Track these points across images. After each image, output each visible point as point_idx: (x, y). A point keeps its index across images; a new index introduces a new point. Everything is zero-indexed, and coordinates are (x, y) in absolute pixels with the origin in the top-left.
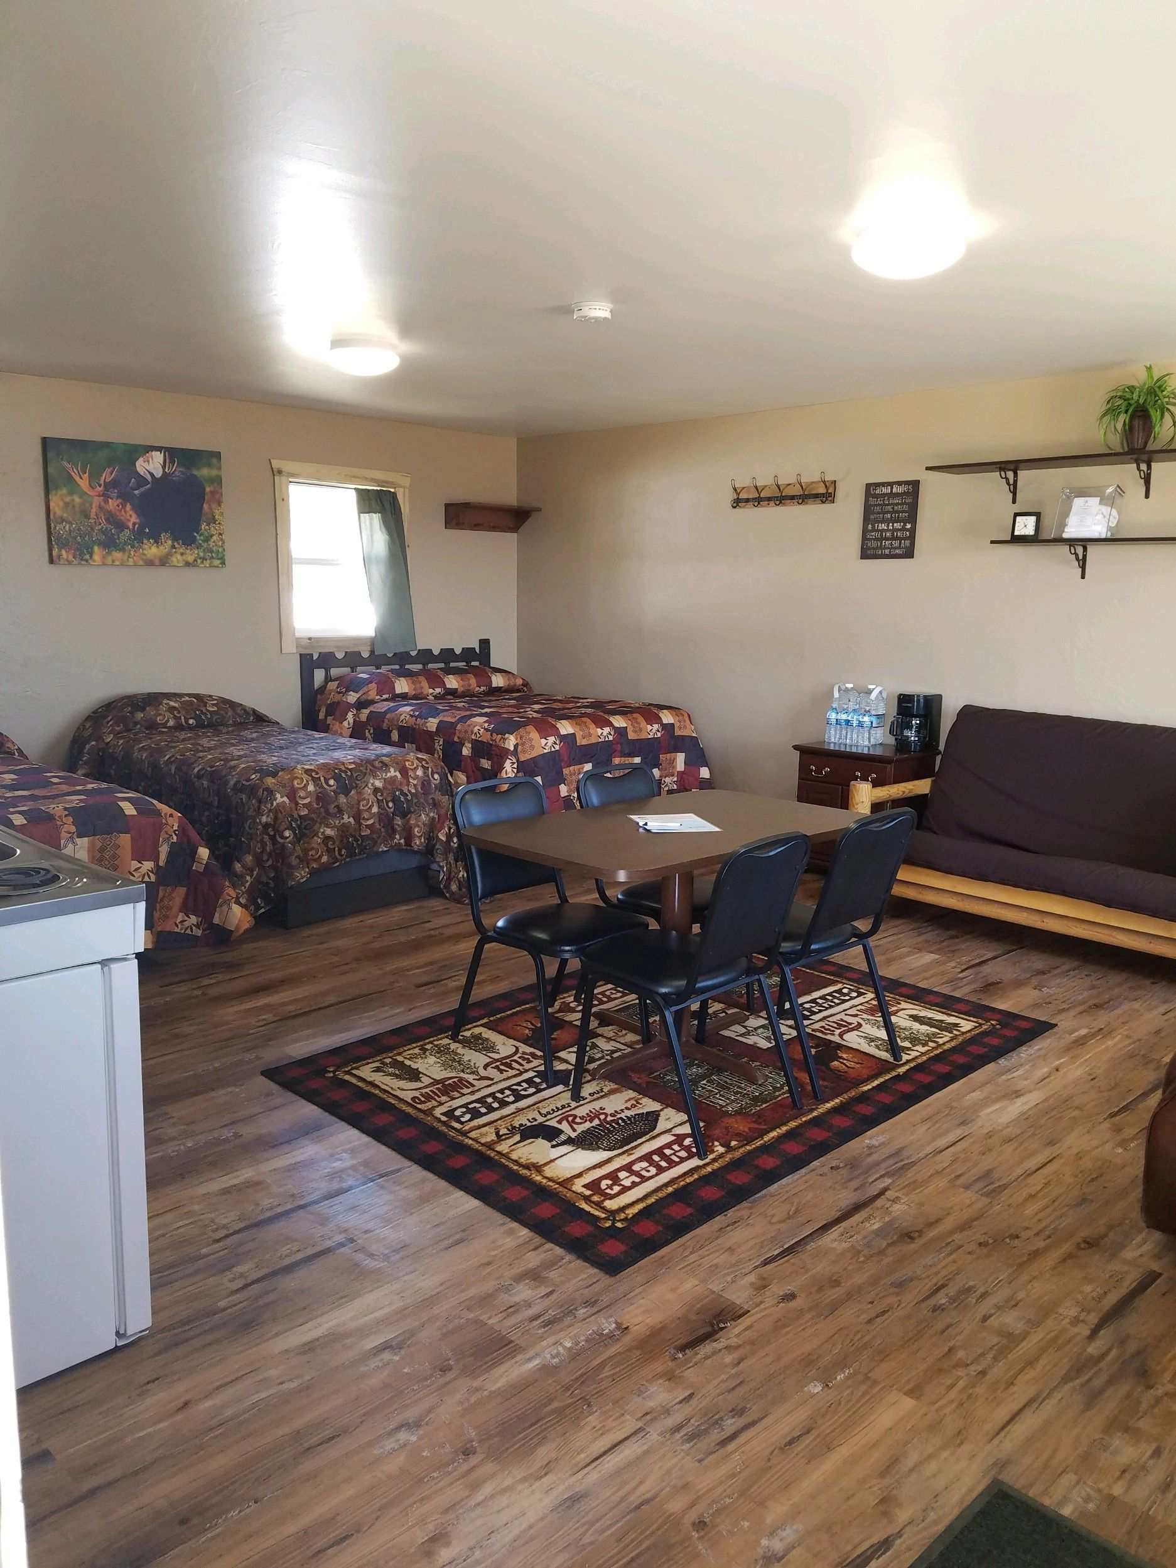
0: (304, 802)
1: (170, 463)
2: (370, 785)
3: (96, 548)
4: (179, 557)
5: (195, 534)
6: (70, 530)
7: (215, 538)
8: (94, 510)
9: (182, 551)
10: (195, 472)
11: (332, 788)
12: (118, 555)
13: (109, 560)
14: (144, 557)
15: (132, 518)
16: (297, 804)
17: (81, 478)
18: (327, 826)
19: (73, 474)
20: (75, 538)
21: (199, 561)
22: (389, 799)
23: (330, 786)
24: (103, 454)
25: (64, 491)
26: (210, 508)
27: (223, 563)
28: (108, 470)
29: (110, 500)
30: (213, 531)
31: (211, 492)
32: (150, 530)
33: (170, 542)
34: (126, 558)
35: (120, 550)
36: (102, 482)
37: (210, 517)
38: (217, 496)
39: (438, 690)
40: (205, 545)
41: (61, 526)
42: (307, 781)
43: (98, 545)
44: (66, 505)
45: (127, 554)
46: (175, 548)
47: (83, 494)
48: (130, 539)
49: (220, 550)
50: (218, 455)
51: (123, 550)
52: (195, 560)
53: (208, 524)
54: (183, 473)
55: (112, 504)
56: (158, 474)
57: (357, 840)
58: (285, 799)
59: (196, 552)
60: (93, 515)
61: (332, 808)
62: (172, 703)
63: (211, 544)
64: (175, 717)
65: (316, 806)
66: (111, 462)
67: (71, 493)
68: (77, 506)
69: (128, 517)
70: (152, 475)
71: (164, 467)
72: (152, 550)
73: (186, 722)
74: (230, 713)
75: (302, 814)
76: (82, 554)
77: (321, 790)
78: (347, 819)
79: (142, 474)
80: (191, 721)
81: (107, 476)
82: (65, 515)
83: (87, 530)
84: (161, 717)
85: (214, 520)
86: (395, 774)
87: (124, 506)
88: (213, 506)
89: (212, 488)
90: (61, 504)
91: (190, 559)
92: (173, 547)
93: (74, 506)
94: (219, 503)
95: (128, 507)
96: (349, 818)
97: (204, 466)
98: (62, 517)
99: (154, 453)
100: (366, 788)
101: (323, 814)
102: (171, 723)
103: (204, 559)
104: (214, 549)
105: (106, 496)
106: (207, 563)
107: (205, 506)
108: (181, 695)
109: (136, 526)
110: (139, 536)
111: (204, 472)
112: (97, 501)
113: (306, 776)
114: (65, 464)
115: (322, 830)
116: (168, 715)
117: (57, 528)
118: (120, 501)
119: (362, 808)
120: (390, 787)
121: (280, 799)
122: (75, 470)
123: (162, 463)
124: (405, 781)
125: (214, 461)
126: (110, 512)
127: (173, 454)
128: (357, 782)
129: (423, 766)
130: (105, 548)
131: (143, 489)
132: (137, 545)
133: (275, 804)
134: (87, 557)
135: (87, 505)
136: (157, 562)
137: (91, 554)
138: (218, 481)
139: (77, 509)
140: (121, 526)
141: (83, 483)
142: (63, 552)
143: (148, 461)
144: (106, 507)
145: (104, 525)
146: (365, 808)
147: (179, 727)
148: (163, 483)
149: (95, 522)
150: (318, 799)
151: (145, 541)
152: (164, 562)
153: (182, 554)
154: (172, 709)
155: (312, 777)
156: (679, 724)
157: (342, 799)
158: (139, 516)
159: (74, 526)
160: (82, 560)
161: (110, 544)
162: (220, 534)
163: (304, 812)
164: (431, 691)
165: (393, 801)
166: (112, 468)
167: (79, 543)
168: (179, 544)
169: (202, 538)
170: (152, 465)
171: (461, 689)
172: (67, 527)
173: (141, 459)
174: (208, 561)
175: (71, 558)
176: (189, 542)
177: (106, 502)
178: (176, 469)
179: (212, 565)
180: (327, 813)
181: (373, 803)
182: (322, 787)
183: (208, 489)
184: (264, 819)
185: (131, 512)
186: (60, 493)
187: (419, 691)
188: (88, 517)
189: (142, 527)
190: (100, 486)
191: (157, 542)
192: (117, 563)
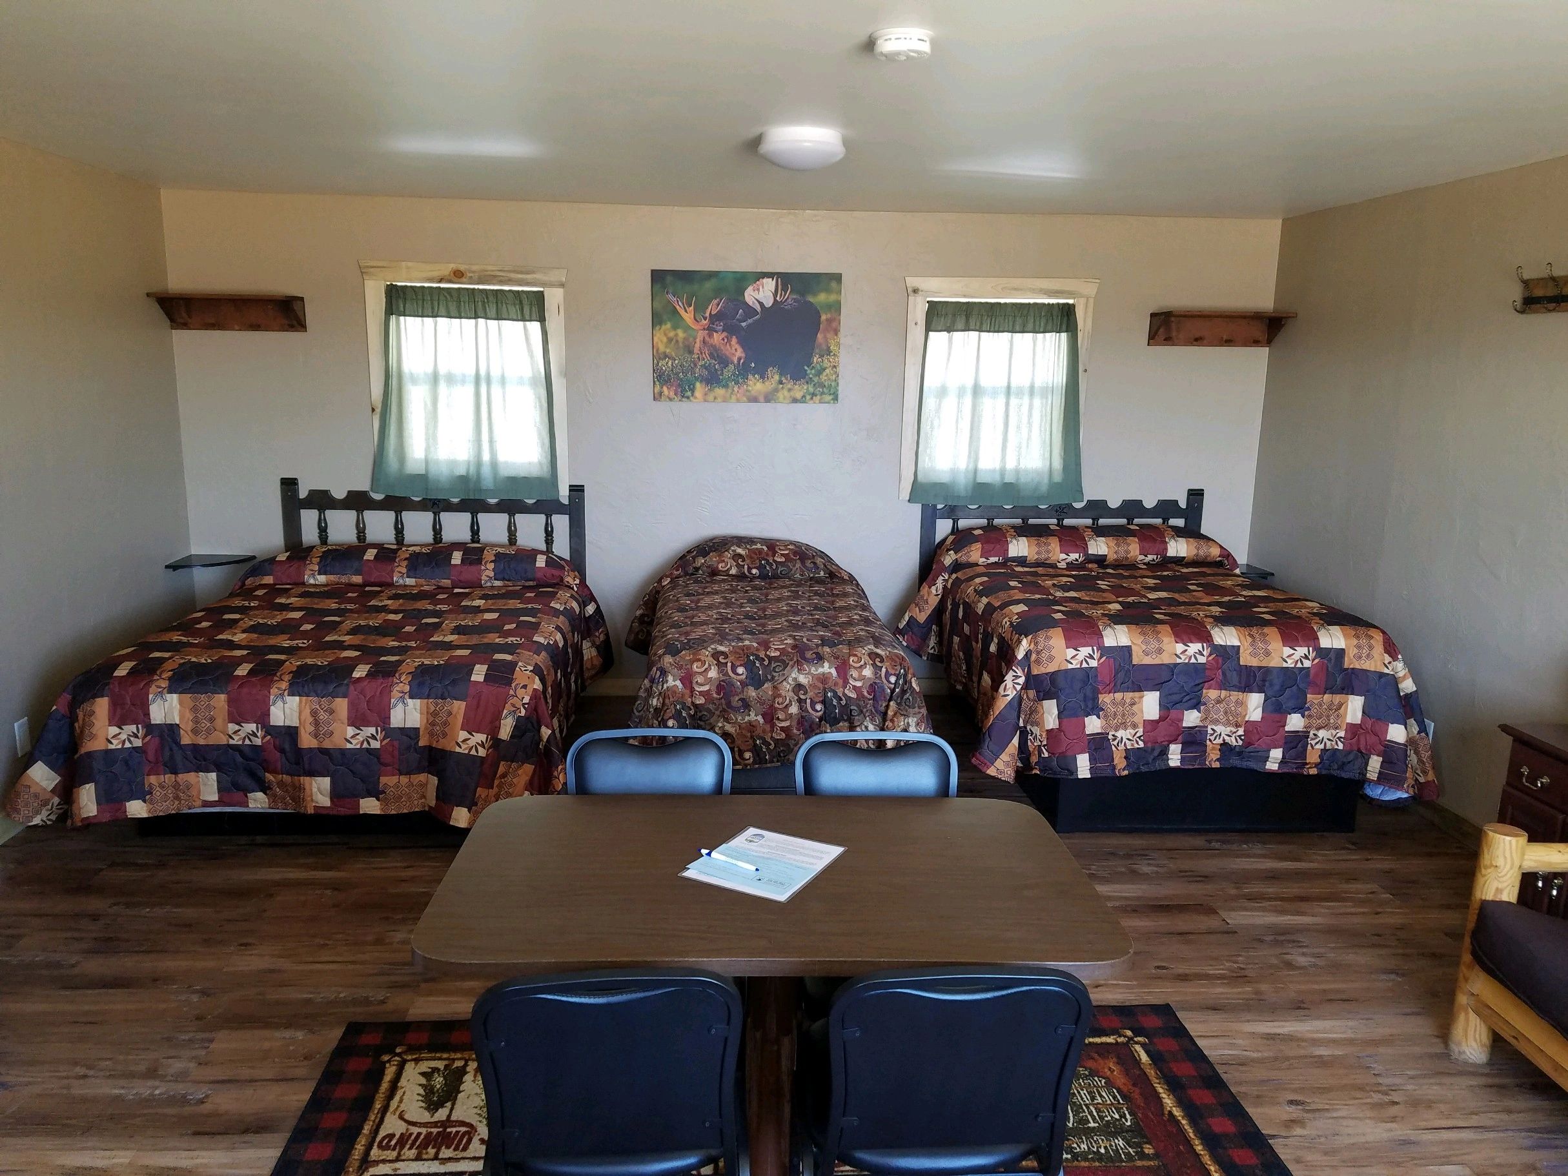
0: (701, 689)
1: (782, 290)
2: (790, 680)
3: (698, 385)
4: (786, 392)
5: (806, 368)
6: (672, 365)
7: (827, 371)
8: (697, 345)
9: (789, 386)
10: (811, 299)
11: (739, 677)
12: (720, 392)
13: (711, 397)
14: (748, 394)
15: (736, 352)
16: (692, 690)
17: (686, 311)
18: (727, 720)
19: (678, 307)
20: (677, 374)
21: (808, 397)
22: (817, 700)
23: (738, 674)
24: (709, 285)
25: (669, 325)
26: (825, 338)
27: (836, 399)
28: (715, 302)
29: (715, 334)
30: (826, 364)
31: (827, 320)
32: (756, 364)
33: (777, 377)
34: (728, 395)
35: (724, 386)
36: (707, 315)
37: (825, 347)
38: (834, 325)
39: (1074, 556)
40: (816, 379)
41: (664, 362)
42: (710, 665)
43: (701, 382)
44: (670, 340)
45: (730, 391)
46: (781, 384)
47: (687, 328)
48: (734, 374)
49: (833, 384)
50: (838, 278)
51: (726, 386)
52: (804, 396)
53: (821, 356)
54: (795, 300)
55: (717, 338)
56: (769, 303)
57: (768, 744)
58: (678, 683)
59: (805, 388)
60: (696, 350)
61: (735, 701)
62: (740, 551)
63: (823, 377)
64: (738, 565)
65: (715, 695)
66: (718, 293)
67: (675, 328)
68: (680, 340)
69: (734, 351)
70: (761, 304)
71: (775, 295)
72: (756, 386)
73: (749, 571)
74: (798, 565)
75: (698, 703)
76: (683, 391)
77: (724, 678)
78: (755, 717)
79: (751, 304)
80: (754, 571)
81: (713, 308)
82: (668, 351)
83: (690, 365)
84: (723, 564)
85: (829, 352)
86: (829, 671)
87: (729, 341)
88: (829, 336)
89: (829, 316)
90: (665, 340)
91: (799, 395)
92: (781, 382)
93: (677, 341)
94: (836, 332)
95: (734, 340)
96: (756, 715)
97: (822, 291)
98: (665, 353)
99: (765, 280)
100: (784, 683)
101: (724, 706)
102: (733, 571)
103: (813, 395)
104: (826, 384)
105: (710, 330)
106: (817, 399)
107: (820, 336)
108: (751, 541)
109: (742, 361)
110: (744, 372)
111: (821, 298)
112: (701, 335)
113: (711, 659)
114: (670, 296)
115: (720, 725)
116: (731, 562)
117: (660, 364)
118: (725, 334)
119: (777, 705)
120: (821, 686)
121: (672, 682)
122: (680, 303)
123: (773, 291)
124: (841, 682)
125: (834, 284)
126: (713, 346)
127: (785, 280)
128: (775, 674)
129: (874, 665)
130: (707, 384)
131: (750, 321)
132: (741, 381)
133: (665, 686)
134: (689, 393)
135: (691, 339)
136: (761, 398)
137: (693, 391)
138: (836, 307)
139: (681, 345)
140: (724, 362)
141: (688, 316)
142: (665, 389)
143: (758, 290)
144: (711, 341)
145: (707, 360)
146: (781, 707)
147: (741, 577)
148: (774, 312)
149: (699, 358)
150: (720, 688)
151: (750, 377)
152: (769, 398)
153: (790, 390)
154: (738, 556)
155: (718, 661)
156: (1356, 651)
157: (752, 693)
158: (745, 351)
159: (677, 362)
160: (683, 397)
161: (712, 379)
162: (835, 367)
163: (700, 701)
164: (1063, 556)
165: (823, 702)
166: (718, 300)
167: (681, 380)
168: (786, 379)
169: (813, 371)
170: (762, 294)
171: (1112, 557)
172: (670, 363)
173: (750, 288)
174: (818, 397)
175: (672, 394)
176: (798, 375)
177: (710, 336)
178: (789, 297)
179: (822, 401)
180: (729, 704)
181: (790, 701)
182: (727, 674)
183: (823, 317)
184: (655, 702)
185: (737, 346)
186: (664, 327)
187: (1043, 556)
188: (691, 352)
189: (748, 360)
190: (705, 319)
191: (762, 377)
192: (719, 400)
